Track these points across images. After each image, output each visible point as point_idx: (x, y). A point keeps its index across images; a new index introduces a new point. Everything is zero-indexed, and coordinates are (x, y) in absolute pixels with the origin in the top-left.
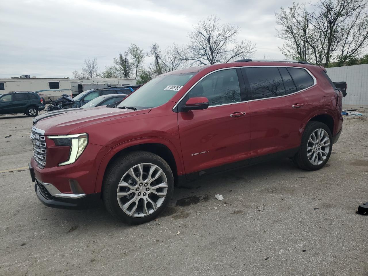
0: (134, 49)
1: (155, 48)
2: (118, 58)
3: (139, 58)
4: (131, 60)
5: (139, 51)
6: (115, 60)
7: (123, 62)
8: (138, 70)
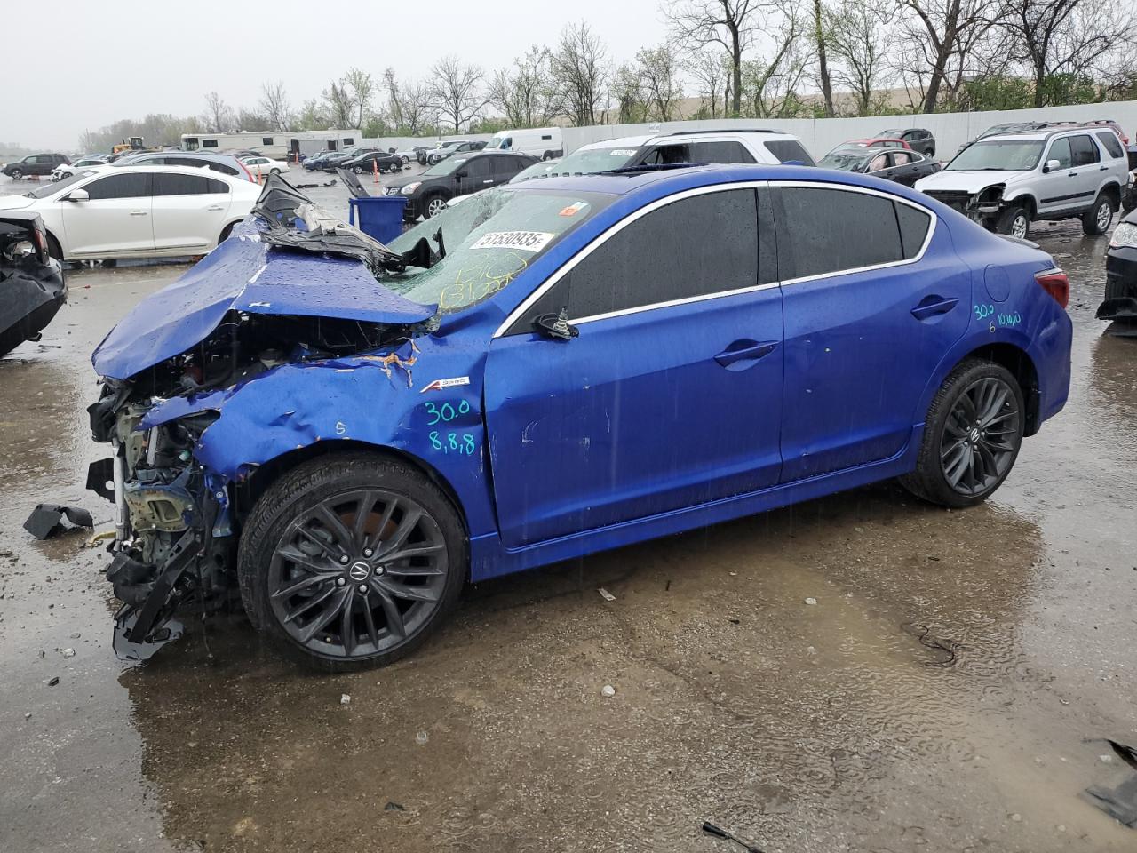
0: (354, 74)
1: (389, 75)
2: (330, 88)
3: (364, 90)
4: (351, 92)
5: (364, 79)
6: (324, 92)
7: (338, 96)
8: (363, 110)
